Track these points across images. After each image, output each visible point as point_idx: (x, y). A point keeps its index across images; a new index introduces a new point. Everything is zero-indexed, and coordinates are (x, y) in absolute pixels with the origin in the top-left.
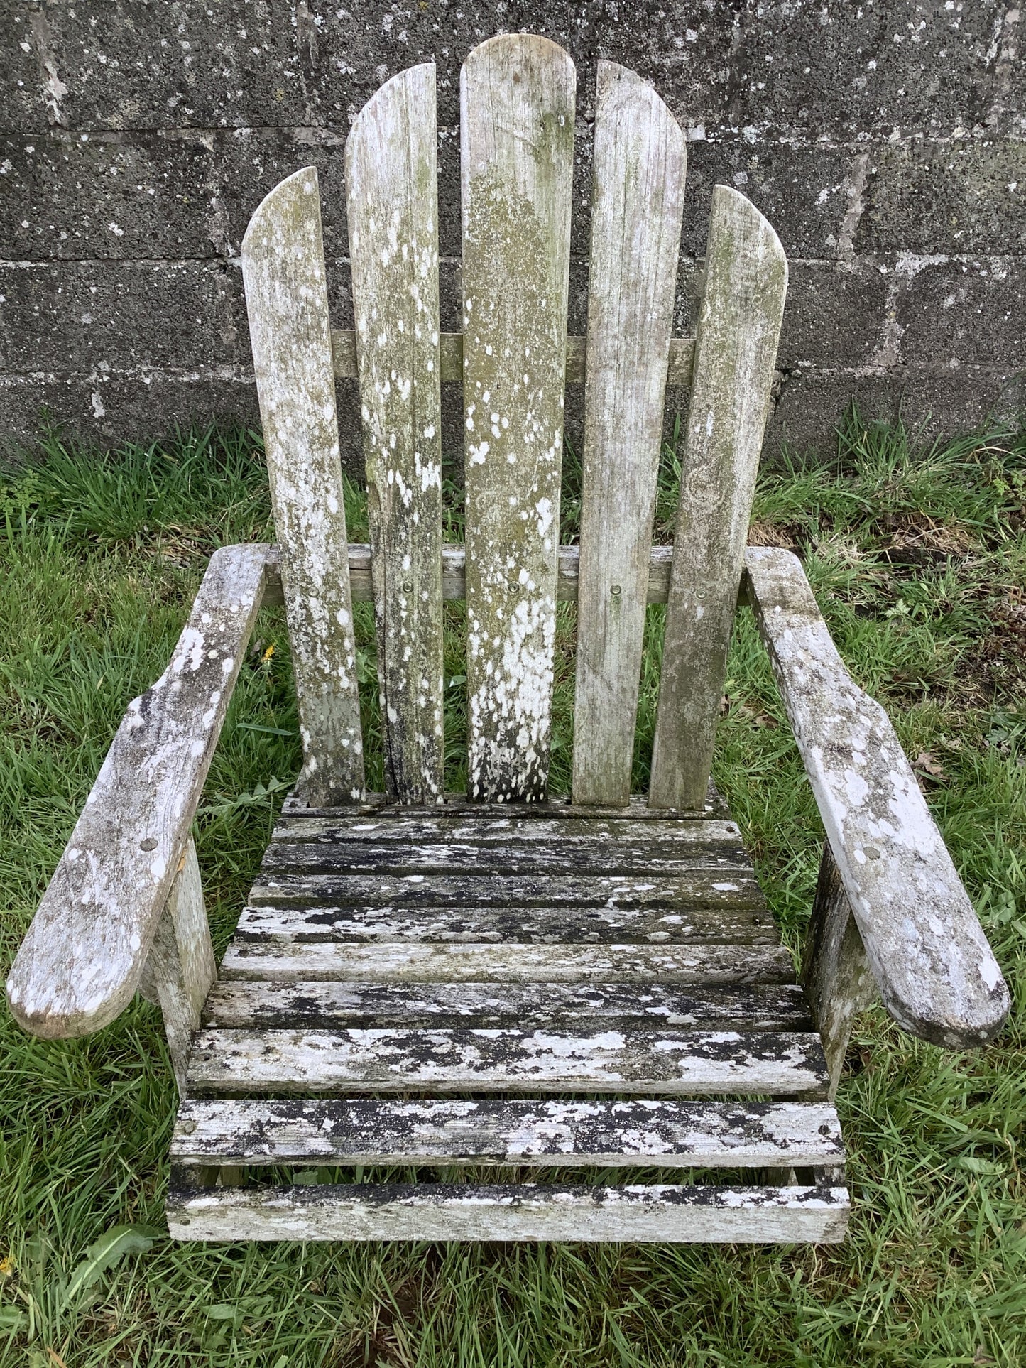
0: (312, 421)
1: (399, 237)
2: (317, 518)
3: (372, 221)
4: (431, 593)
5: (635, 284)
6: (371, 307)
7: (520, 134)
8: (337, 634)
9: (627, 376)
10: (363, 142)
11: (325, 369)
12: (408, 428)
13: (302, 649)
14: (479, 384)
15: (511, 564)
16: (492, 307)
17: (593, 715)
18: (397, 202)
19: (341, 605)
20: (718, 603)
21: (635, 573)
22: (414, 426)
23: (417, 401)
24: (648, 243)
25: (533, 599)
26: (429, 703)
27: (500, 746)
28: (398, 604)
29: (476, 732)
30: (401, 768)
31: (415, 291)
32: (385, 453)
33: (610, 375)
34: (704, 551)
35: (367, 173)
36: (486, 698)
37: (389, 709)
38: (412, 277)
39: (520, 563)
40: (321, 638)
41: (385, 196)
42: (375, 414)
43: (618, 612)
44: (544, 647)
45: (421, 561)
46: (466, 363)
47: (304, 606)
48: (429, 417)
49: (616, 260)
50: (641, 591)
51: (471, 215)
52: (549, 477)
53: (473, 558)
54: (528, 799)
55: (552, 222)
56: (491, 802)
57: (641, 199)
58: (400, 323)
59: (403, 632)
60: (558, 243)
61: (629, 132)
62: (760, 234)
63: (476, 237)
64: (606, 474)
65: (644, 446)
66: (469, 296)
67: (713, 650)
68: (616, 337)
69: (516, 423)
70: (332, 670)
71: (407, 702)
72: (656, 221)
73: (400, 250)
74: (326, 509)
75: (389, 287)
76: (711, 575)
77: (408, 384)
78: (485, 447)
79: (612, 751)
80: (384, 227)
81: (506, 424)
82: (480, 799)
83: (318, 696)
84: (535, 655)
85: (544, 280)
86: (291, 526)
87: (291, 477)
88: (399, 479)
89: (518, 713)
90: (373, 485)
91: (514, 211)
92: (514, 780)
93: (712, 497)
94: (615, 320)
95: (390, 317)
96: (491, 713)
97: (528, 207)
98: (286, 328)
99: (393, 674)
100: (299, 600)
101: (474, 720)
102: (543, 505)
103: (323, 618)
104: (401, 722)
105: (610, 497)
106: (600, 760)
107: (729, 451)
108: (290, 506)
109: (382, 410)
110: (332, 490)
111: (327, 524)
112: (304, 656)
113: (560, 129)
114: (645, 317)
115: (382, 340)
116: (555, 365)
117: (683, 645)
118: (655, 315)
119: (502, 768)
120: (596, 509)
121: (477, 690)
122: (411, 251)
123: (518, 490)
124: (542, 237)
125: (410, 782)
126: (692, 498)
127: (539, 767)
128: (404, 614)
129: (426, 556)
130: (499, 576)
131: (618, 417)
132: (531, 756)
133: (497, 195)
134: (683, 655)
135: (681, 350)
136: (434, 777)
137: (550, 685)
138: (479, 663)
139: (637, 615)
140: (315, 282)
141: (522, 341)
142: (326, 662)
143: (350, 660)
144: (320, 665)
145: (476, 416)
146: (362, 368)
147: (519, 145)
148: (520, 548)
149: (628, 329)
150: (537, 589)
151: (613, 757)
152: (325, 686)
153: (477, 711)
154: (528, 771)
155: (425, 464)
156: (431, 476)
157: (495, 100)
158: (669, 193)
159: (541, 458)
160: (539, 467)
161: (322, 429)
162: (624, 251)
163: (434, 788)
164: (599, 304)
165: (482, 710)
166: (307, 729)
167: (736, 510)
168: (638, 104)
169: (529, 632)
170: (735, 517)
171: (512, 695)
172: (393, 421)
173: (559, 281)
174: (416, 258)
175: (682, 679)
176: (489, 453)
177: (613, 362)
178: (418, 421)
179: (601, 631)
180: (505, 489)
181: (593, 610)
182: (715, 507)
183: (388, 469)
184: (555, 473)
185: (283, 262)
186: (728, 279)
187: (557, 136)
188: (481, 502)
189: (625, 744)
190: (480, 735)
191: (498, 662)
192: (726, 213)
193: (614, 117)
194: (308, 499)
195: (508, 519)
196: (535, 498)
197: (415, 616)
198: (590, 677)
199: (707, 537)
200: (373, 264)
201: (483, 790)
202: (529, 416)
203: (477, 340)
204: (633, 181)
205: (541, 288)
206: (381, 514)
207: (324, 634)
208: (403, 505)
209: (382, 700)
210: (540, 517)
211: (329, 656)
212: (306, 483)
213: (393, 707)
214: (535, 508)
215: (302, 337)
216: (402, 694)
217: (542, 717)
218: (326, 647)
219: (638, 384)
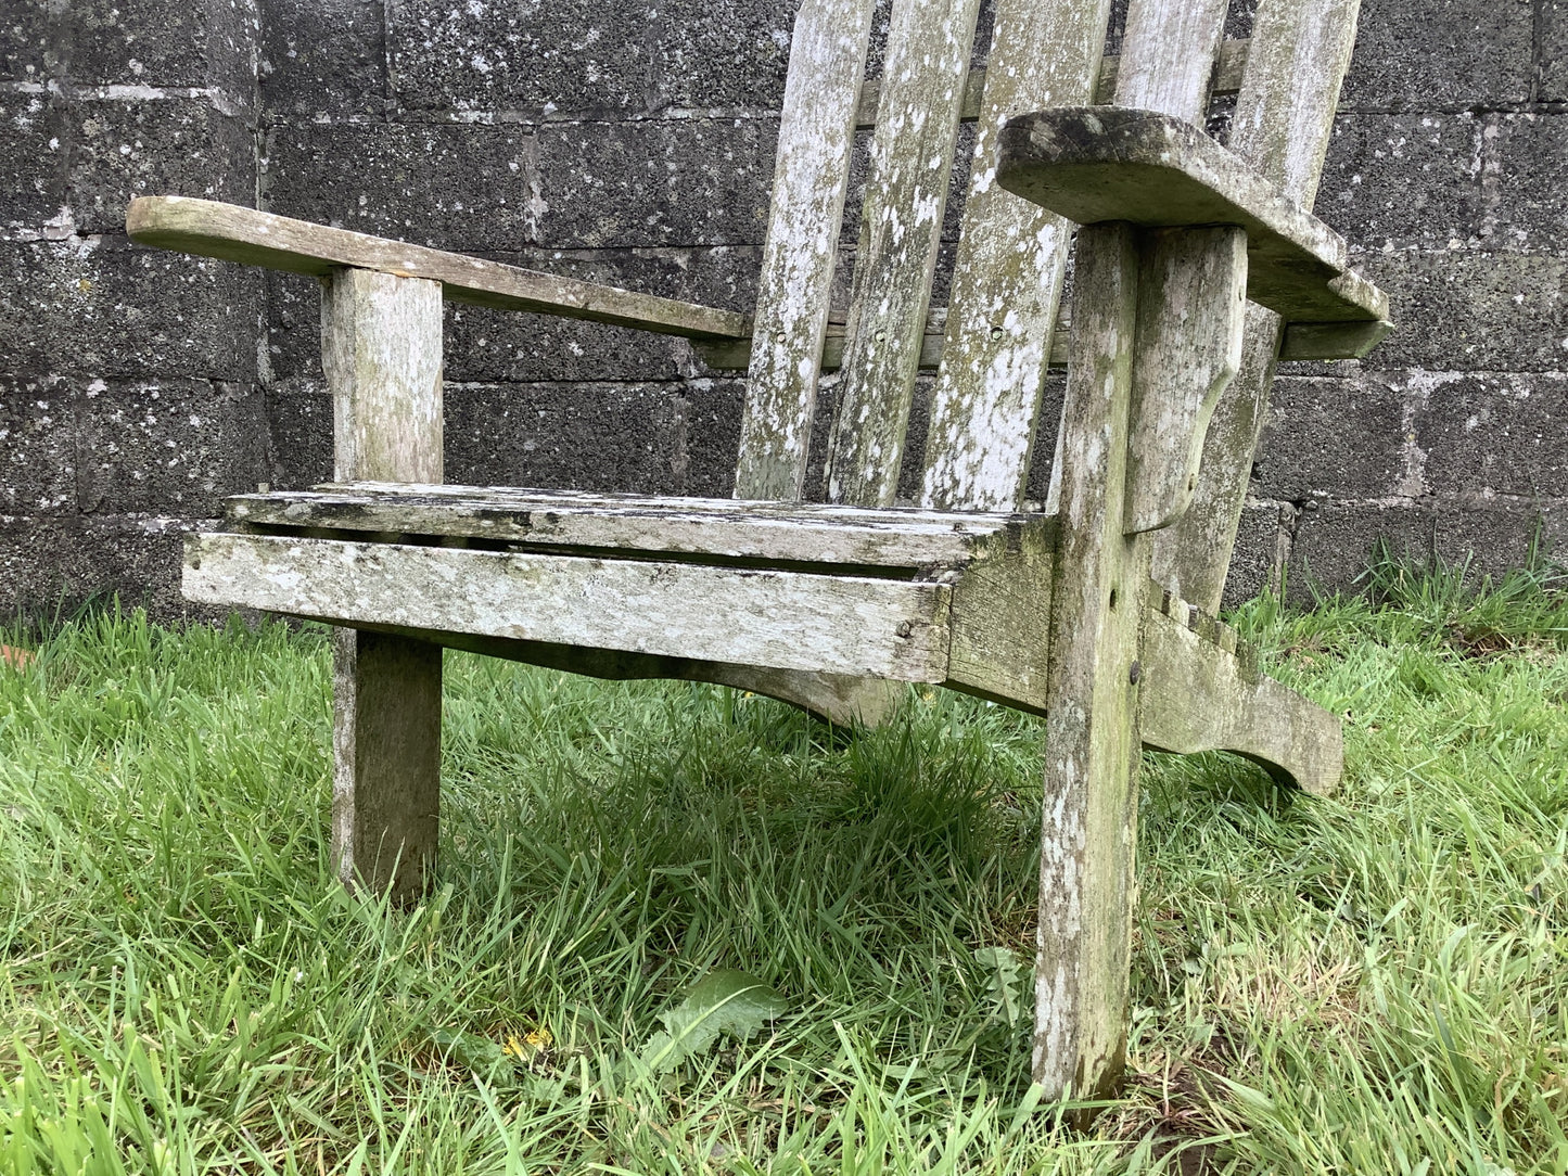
0: (820, 161)
2: (804, 259)
4: (903, 342)
6: (902, 47)
8: (794, 386)
9: (1164, 78)
11: (845, 110)
12: (914, 160)
13: (755, 401)
14: (995, 108)
15: (998, 304)
19: (806, 354)
22: (920, 159)
23: (929, 131)
25: (1017, 347)
26: (877, 475)
28: (866, 355)
31: (947, 26)
32: (885, 188)
33: (1142, 79)
36: (943, 473)
37: (832, 480)
38: (947, 13)
39: (1008, 302)
40: (777, 389)
42: (884, 150)
44: (1022, 407)
45: (900, 304)
46: (986, 88)
48: (937, 145)
53: (957, 299)
58: (927, 58)
59: (865, 387)
66: (1001, 21)
68: (1153, 39)
70: (781, 427)
71: (853, 473)
74: (815, 250)
75: (923, 26)
77: (923, 116)
78: (990, 174)
83: (759, 457)
84: (1010, 417)
86: (776, 269)
87: (788, 218)
88: (894, 213)
89: (977, 493)
90: (866, 224)
94: (1155, 22)
95: (918, 53)
96: (945, 493)
98: (819, 76)
99: (845, 438)
100: (765, 346)
101: (925, 502)
102: (1046, 234)
103: (785, 367)
104: (841, 499)
107: (1280, 143)
108: (781, 247)
109: (892, 145)
110: (826, 231)
111: (812, 265)
112: (756, 409)
114: (1189, 13)
115: (905, 76)
116: (1081, 78)
118: (1201, 9)
121: (934, 463)
123: (1020, 219)
128: (869, 367)
129: (906, 298)
130: (982, 319)
135: (1236, 51)
137: (1022, 457)
138: (942, 428)
140: (854, 32)
141: (1049, 58)
142: (776, 417)
143: (802, 417)
144: (770, 421)
145: (987, 143)
146: (880, 107)
148: (1011, 286)
149: (1169, 30)
150: (1024, 334)
152: (768, 446)
153: (929, 489)
155: (923, 197)
156: (928, 210)
161: (830, 169)
164: (1139, 9)
165: (936, 487)
169: (1007, 388)
171: (973, 469)
172: (900, 155)
176: (993, 180)
177: (1148, 66)
178: (925, 152)
180: (1005, 218)
183: (884, 206)
185: (830, 17)
188: (976, 236)
191: (965, 425)
194: (800, 240)
195: (1003, 253)
196: (1036, 228)
197: (881, 370)
200: (912, 8)
203: (1001, 63)
205: (1076, 3)
206: (868, 254)
208: (893, 244)
209: (827, 470)
210: (1040, 248)
211: (781, 411)
212: (802, 223)
213: (836, 479)
214: (1035, 236)
215: (830, 83)
216: (849, 462)
217: (1005, 499)
218: (780, 400)
219: (1175, 85)
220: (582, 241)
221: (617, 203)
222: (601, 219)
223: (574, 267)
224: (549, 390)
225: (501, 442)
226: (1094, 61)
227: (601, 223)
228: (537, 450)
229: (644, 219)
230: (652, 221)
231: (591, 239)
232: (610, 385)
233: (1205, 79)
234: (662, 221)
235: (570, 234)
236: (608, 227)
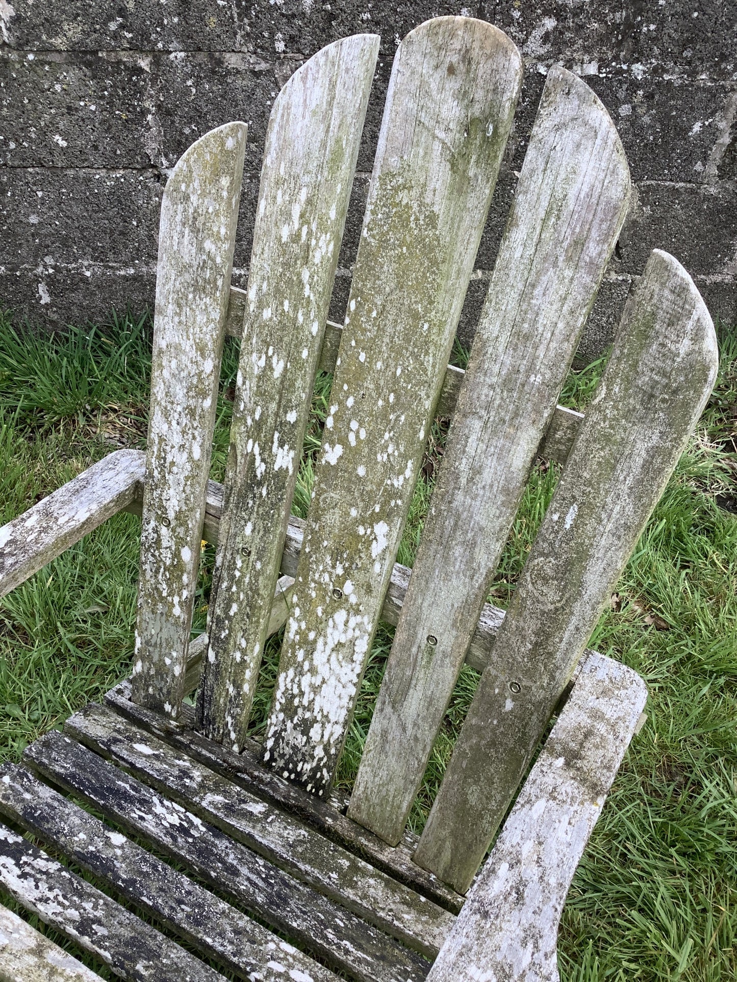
0: (194, 370)
1: (302, 216)
2: (181, 458)
3: (280, 192)
4: (263, 565)
5: (527, 337)
6: (263, 279)
7: (442, 135)
8: (177, 568)
9: (494, 433)
10: (288, 107)
11: (212, 325)
12: (273, 406)
13: (148, 567)
14: (346, 387)
15: (340, 571)
16: (374, 314)
17: (383, 748)
18: (306, 179)
19: (187, 543)
20: (529, 706)
21: (454, 633)
22: (279, 406)
23: (286, 384)
24: (552, 296)
25: (352, 612)
26: (243, 661)
27: (295, 728)
28: (234, 563)
29: (278, 707)
30: (210, 704)
31: (306, 276)
32: (249, 421)
33: (477, 424)
34: (530, 647)
35: (285, 141)
36: (292, 681)
37: (210, 649)
38: (306, 260)
40: (165, 564)
41: (297, 170)
42: (247, 382)
43: (428, 662)
44: (353, 661)
45: (261, 533)
46: (339, 363)
47: (156, 531)
48: (294, 400)
49: (513, 304)
50: (456, 654)
51: (374, 212)
52: (393, 503)
53: (307, 550)
54: (309, 788)
55: (453, 242)
56: (277, 773)
57: (558, 243)
58: (286, 303)
59: (234, 589)
60: (455, 267)
61: (563, 161)
62: (690, 325)
63: (373, 236)
64: (449, 523)
65: (494, 511)
66: (355, 296)
67: (512, 750)
68: (492, 387)
69: (372, 440)
70: (169, 595)
71: (226, 651)
72: (568, 273)
73: (300, 229)
74: (190, 453)
75: (284, 264)
76: (530, 673)
77: (282, 364)
78: (339, 450)
79: (392, 788)
80: (290, 202)
81: (363, 435)
82: (268, 766)
83: (153, 612)
84: (343, 664)
85: (431, 303)
86: (159, 457)
87: (166, 414)
88: (257, 451)
89: (317, 709)
90: (234, 447)
91: (417, 219)
92: (300, 765)
93: (551, 596)
94: (496, 369)
96: (293, 696)
97: (432, 220)
98: (187, 276)
99: (219, 621)
100: (153, 523)
101: (279, 694)
102: (381, 528)
103: (170, 547)
104: (217, 666)
105: (447, 547)
106: (379, 791)
107: (583, 555)
108: (162, 439)
109: (255, 380)
110: (198, 439)
111: (188, 466)
112: (149, 574)
113: (485, 139)
114: (528, 377)
115: (267, 314)
116: (423, 394)
117: (484, 728)
118: (539, 379)
119: (292, 748)
120: (431, 553)
121: (286, 670)
122: (310, 233)
123: (361, 504)
124: (440, 256)
125: (214, 719)
126: (530, 586)
127: (324, 765)
128: (237, 574)
129: (267, 530)
130: (326, 576)
131: (476, 471)
132: (319, 752)
133: (404, 197)
134: (482, 738)
135: (565, 424)
136: (235, 725)
137: (351, 698)
138: (293, 647)
139: (448, 675)
140: (219, 239)
141: (396, 359)
142: (165, 586)
143: (185, 593)
144: (159, 586)
145: (337, 417)
146: (245, 334)
147: (437, 147)
148: (351, 559)
149: (508, 383)
150: (358, 605)
151: (391, 793)
152: (160, 606)
153: (282, 688)
154: (314, 764)
155: (281, 445)
156: (285, 459)
157: (423, 90)
158: (592, 245)
159: (389, 482)
160: (385, 490)
161: (200, 380)
162: (525, 296)
163: (233, 736)
164: (484, 346)
165: (287, 689)
166: (139, 635)
167: (574, 620)
168: (582, 129)
169: (343, 641)
170: (571, 627)
171: (316, 689)
172: (262, 394)
173: (446, 308)
174: (313, 242)
175: (474, 760)
176: (341, 457)
177: (483, 413)
178: (284, 402)
179: (408, 673)
180: (349, 498)
181: (406, 648)
182: (552, 607)
183: (249, 437)
184: (399, 502)
185: (195, 211)
186: (635, 366)
187: (481, 146)
188: (324, 501)
189: (406, 789)
190: (281, 710)
191: (310, 653)
192: (656, 287)
193: (551, 139)
194: (177, 439)
195: (345, 528)
196: (374, 519)
197: (247, 580)
198: (388, 709)
199: (537, 634)
200: (273, 237)
201: (272, 759)
202: (387, 436)
203: (353, 343)
204: (553, 220)
205: (427, 311)
206: (236, 475)
207: (168, 562)
208: (256, 476)
210: (375, 538)
211: (169, 582)
212: (178, 424)
213: (213, 650)
214: (373, 527)
215: (198, 288)
216: (223, 642)
217: (336, 723)
218: (167, 573)
219: (504, 445)
220: (51, 44)
221: (78, 8)
222: (65, 23)
223: (47, 68)
224: (43, 175)
225: (9, 216)
226: (436, 381)
227: (66, 27)
228: (40, 223)
229: (105, 24)
230: (113, 26)
231: (58, 41)
232: (94, 171)
233: (531, 455)
234: (122, 27)
235: (39, 38)
236: (73, 31)
